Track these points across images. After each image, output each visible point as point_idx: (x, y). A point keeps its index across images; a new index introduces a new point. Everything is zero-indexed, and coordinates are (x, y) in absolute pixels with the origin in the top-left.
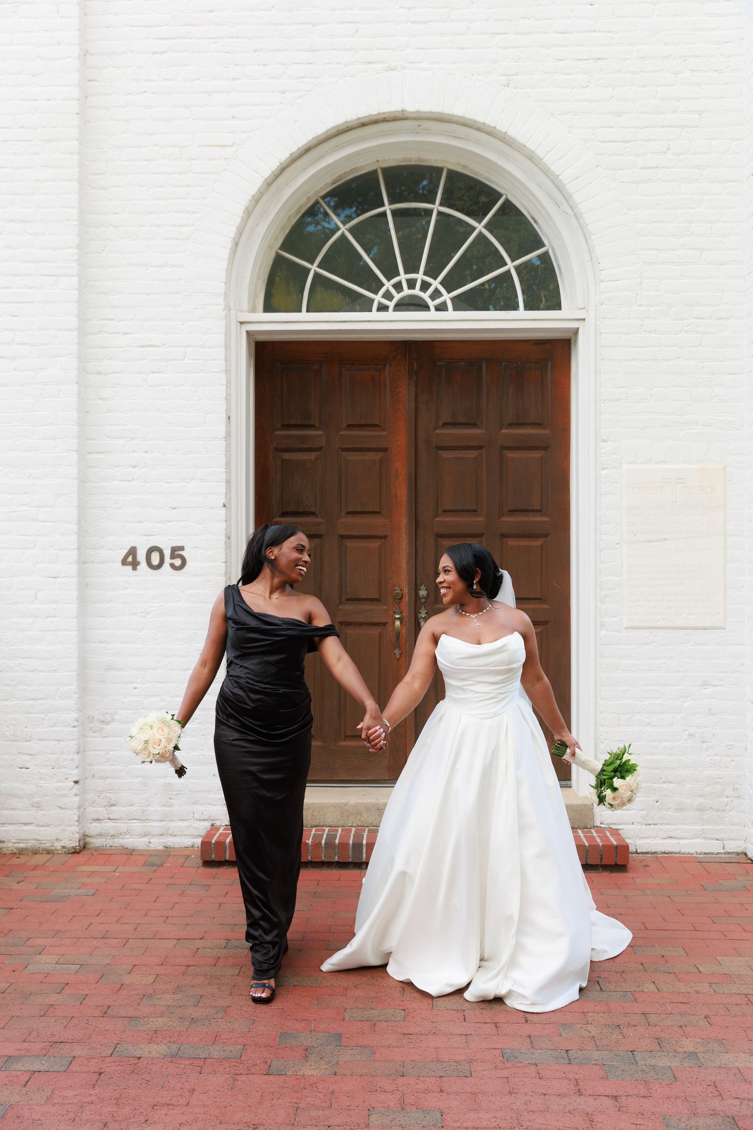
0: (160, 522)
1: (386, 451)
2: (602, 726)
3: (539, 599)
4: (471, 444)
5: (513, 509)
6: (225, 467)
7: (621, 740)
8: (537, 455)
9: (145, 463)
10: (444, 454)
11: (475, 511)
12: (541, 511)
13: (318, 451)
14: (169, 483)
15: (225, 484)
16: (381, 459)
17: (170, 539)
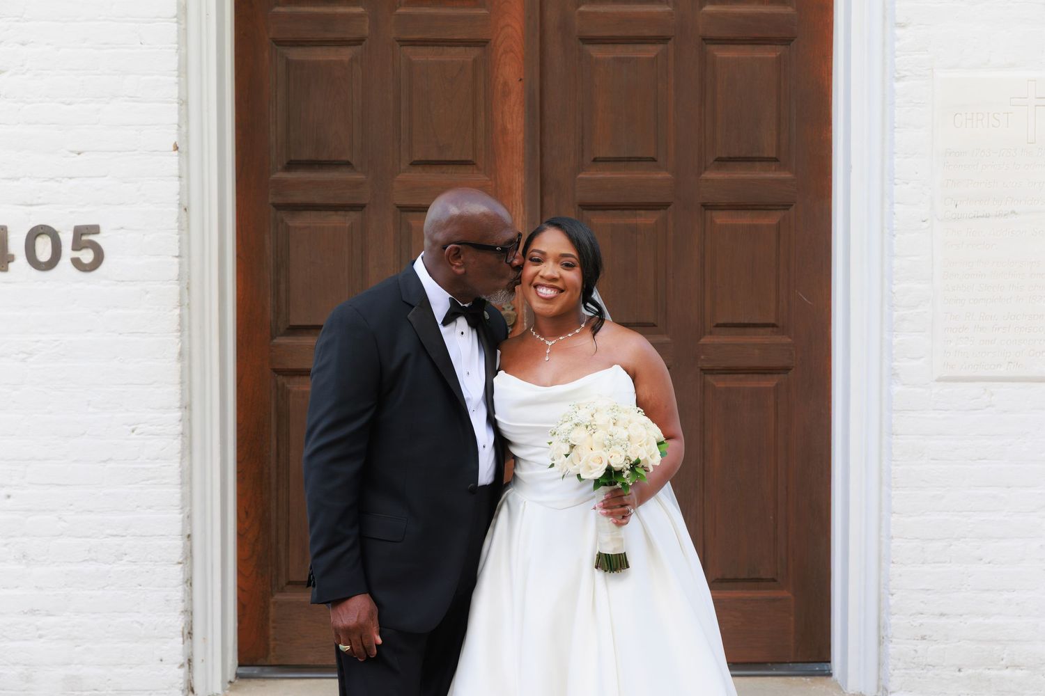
0: (52, 179)
1: (484, 46)
2: (893, 562)
3: (773, 325)
4: (647, 32)
5: (724, 155)
6: (176, 73)
7: (928, 590)
8: (768, 53)
9: (22, 66)
10: (596, 52)
11: (654, 160)
12: (776, 160)
13: (355, 45)
14: (69, 104)
15: (176, 105)
16: (475, 61)
17: (71, 212)
